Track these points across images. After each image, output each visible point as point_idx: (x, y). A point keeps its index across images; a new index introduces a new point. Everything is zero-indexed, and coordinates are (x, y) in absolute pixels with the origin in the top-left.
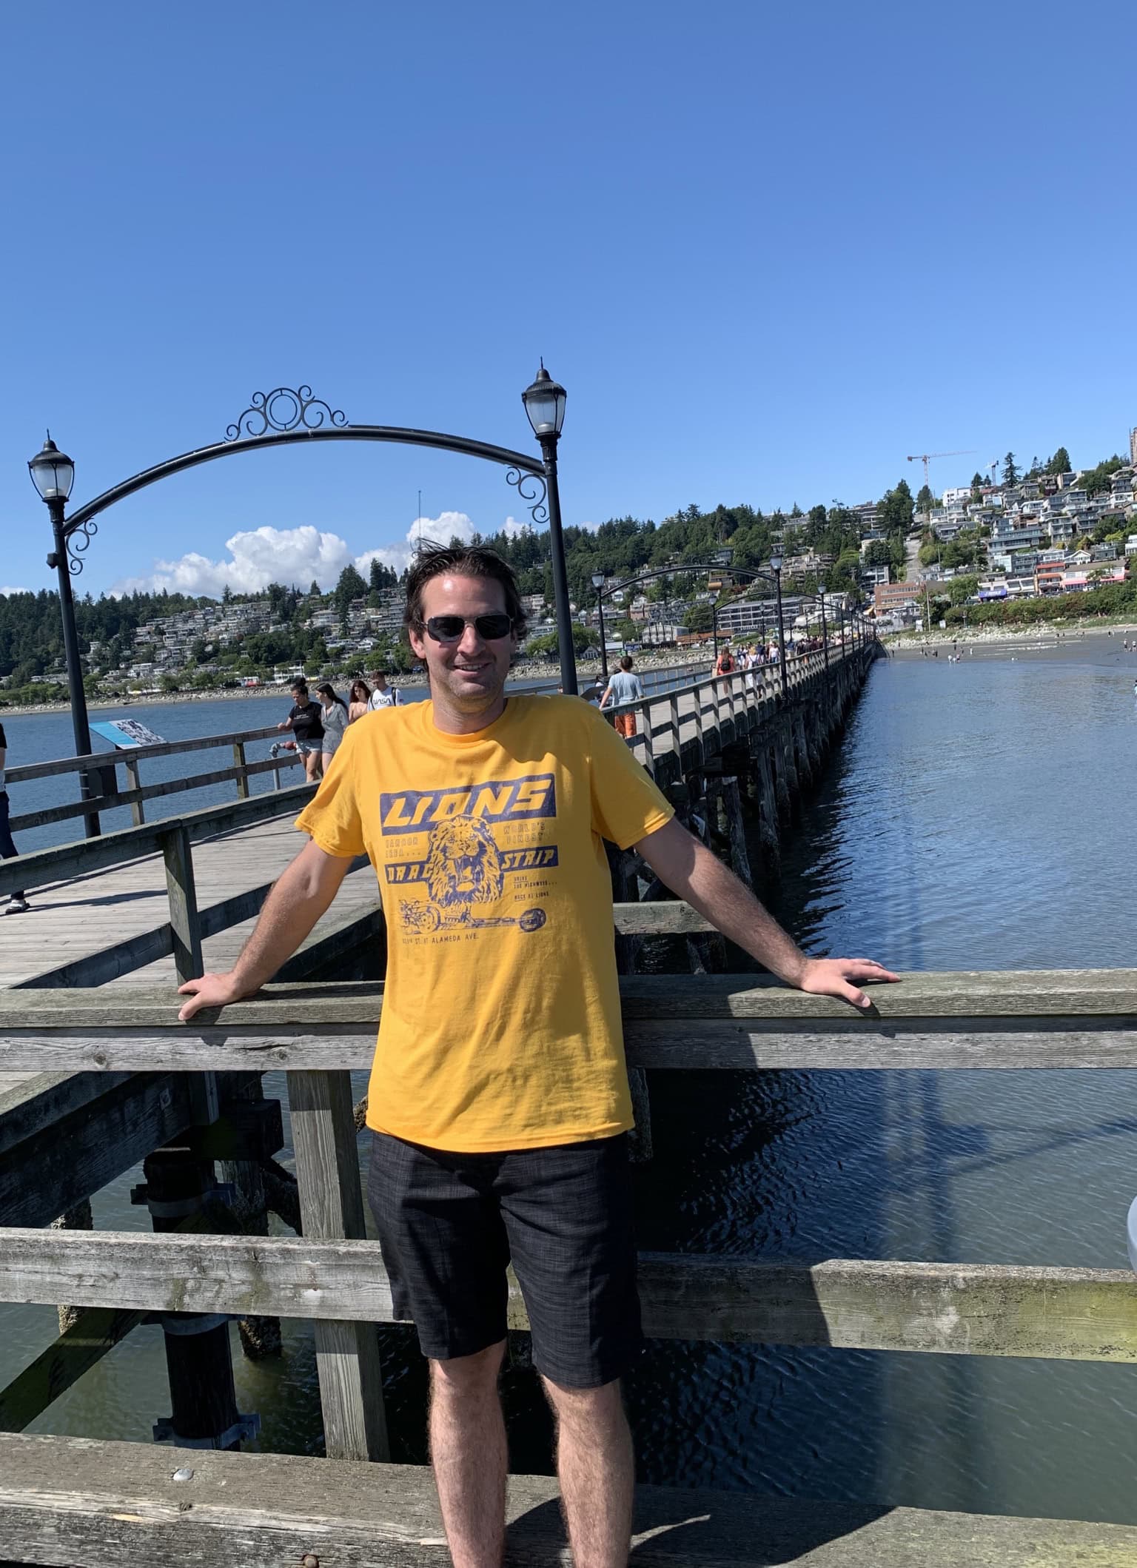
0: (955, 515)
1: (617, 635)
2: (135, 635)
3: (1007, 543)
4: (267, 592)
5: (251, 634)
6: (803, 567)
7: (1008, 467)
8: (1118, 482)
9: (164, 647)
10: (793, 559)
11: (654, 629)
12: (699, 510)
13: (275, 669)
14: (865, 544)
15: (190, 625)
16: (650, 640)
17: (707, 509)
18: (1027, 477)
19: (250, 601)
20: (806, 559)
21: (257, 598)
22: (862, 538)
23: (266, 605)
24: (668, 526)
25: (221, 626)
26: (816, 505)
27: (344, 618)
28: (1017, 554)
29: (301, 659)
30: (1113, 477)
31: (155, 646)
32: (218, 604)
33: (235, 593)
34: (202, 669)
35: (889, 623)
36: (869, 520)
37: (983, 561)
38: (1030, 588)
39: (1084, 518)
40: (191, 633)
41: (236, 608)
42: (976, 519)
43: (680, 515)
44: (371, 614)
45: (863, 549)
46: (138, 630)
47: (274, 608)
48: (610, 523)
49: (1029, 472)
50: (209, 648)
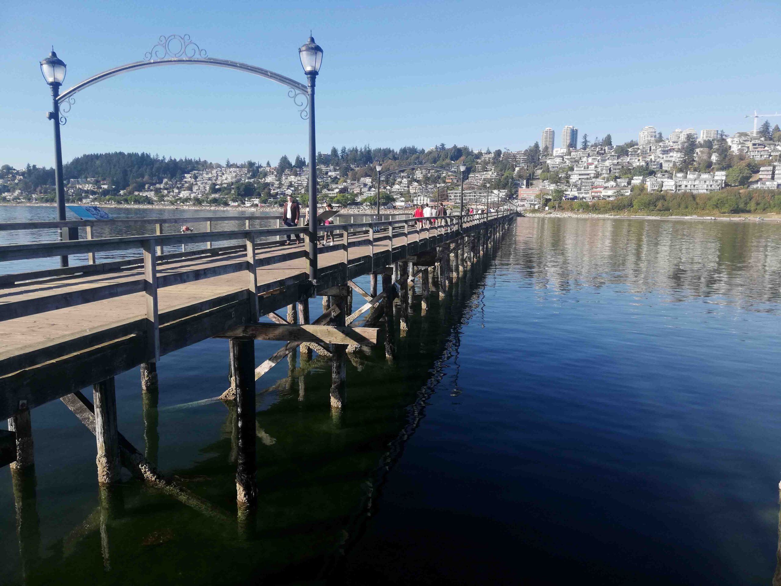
0: (558, 160)
1: (403, 199)
2: (184, 177)
3: (580, 175)
4: (246, 164)
5: (237, 182)
6: (489, 177)
7: (584, 140)
8: (631, 152)
9: (197, 184)
10: (485, 173)
11: (419, 198)
12: (445, 146)
13: (246, 199)
14: (517, 169)
15: (210, 175)
16: (417, 203)
17: (448, 146)
18: (592, 146)
19: (238, 167)
20: (490, 173)
21: (242, 166)
22: (516, 166)
23: (245, 170)
24: (430, 153)
25: (224, 177)
26: (497, 149)
27: (279, 180)
28: (583, 180)
29: (259, 195)
30: (630, 150)
31: (193, 183)
32: (223, 167)
33: (231, 163)
34: (213, 196)
35: (523, 206)
36: (520, 158)
37: (568, 182)
38: (587, 195)
39: (615, 167)
40: (210, 179)
41: (231, 169)
42: (567, 162)
43: (436, 148)
44: (292, 178)
45: (516, 172)
46: (186, 175)
47: (249, 172)
48: (405, 148)
49: (593, 144)
50: (217, 187)
